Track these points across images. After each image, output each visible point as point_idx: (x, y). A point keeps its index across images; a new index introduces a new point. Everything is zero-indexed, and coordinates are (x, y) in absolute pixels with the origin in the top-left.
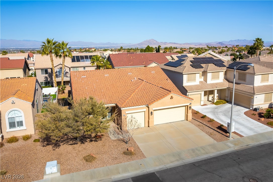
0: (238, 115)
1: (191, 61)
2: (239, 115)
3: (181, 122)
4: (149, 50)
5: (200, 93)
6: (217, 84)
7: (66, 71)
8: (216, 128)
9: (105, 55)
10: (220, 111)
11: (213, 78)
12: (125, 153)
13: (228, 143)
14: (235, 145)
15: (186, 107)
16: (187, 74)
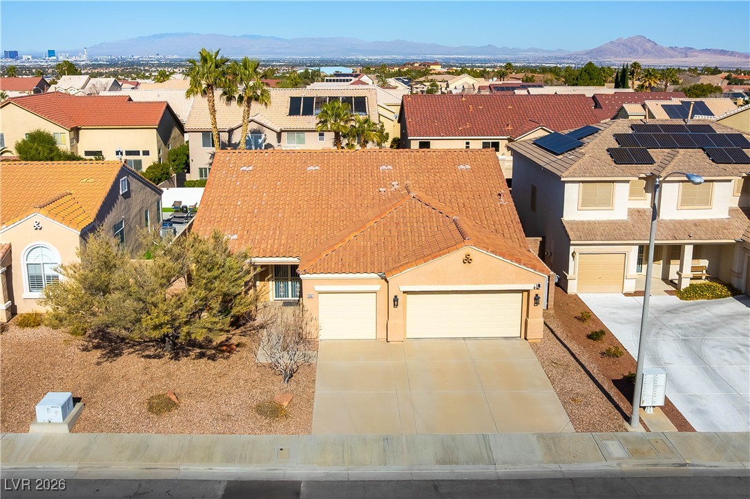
0: (737, 350)
1: (618, 137)
2: (742, 349)
3: (504, 341)
4: (591, 79)
5: (622, 251)
6: (696, 224)
7: (267, 142)
8: (614, 381)
9: (451, 87)
10: (677, 325)
11: (686, 201)
12: (260, 409)
13: (609, 443)
14: (634, 453)
15: (526, 294)
16: (579, 182)
